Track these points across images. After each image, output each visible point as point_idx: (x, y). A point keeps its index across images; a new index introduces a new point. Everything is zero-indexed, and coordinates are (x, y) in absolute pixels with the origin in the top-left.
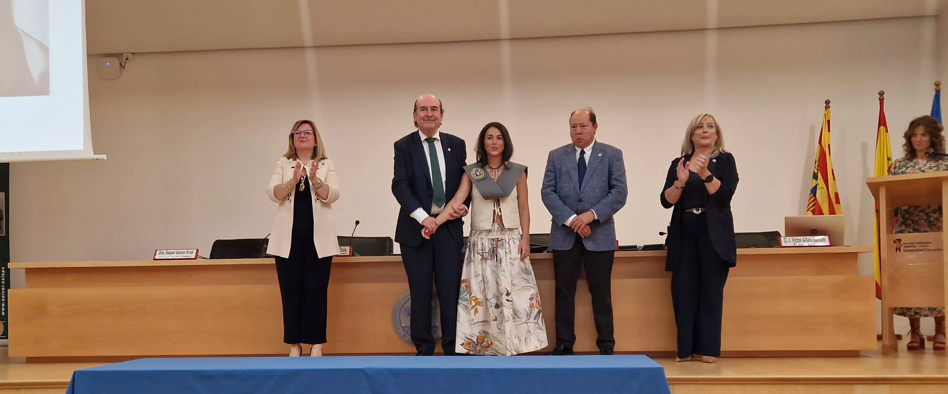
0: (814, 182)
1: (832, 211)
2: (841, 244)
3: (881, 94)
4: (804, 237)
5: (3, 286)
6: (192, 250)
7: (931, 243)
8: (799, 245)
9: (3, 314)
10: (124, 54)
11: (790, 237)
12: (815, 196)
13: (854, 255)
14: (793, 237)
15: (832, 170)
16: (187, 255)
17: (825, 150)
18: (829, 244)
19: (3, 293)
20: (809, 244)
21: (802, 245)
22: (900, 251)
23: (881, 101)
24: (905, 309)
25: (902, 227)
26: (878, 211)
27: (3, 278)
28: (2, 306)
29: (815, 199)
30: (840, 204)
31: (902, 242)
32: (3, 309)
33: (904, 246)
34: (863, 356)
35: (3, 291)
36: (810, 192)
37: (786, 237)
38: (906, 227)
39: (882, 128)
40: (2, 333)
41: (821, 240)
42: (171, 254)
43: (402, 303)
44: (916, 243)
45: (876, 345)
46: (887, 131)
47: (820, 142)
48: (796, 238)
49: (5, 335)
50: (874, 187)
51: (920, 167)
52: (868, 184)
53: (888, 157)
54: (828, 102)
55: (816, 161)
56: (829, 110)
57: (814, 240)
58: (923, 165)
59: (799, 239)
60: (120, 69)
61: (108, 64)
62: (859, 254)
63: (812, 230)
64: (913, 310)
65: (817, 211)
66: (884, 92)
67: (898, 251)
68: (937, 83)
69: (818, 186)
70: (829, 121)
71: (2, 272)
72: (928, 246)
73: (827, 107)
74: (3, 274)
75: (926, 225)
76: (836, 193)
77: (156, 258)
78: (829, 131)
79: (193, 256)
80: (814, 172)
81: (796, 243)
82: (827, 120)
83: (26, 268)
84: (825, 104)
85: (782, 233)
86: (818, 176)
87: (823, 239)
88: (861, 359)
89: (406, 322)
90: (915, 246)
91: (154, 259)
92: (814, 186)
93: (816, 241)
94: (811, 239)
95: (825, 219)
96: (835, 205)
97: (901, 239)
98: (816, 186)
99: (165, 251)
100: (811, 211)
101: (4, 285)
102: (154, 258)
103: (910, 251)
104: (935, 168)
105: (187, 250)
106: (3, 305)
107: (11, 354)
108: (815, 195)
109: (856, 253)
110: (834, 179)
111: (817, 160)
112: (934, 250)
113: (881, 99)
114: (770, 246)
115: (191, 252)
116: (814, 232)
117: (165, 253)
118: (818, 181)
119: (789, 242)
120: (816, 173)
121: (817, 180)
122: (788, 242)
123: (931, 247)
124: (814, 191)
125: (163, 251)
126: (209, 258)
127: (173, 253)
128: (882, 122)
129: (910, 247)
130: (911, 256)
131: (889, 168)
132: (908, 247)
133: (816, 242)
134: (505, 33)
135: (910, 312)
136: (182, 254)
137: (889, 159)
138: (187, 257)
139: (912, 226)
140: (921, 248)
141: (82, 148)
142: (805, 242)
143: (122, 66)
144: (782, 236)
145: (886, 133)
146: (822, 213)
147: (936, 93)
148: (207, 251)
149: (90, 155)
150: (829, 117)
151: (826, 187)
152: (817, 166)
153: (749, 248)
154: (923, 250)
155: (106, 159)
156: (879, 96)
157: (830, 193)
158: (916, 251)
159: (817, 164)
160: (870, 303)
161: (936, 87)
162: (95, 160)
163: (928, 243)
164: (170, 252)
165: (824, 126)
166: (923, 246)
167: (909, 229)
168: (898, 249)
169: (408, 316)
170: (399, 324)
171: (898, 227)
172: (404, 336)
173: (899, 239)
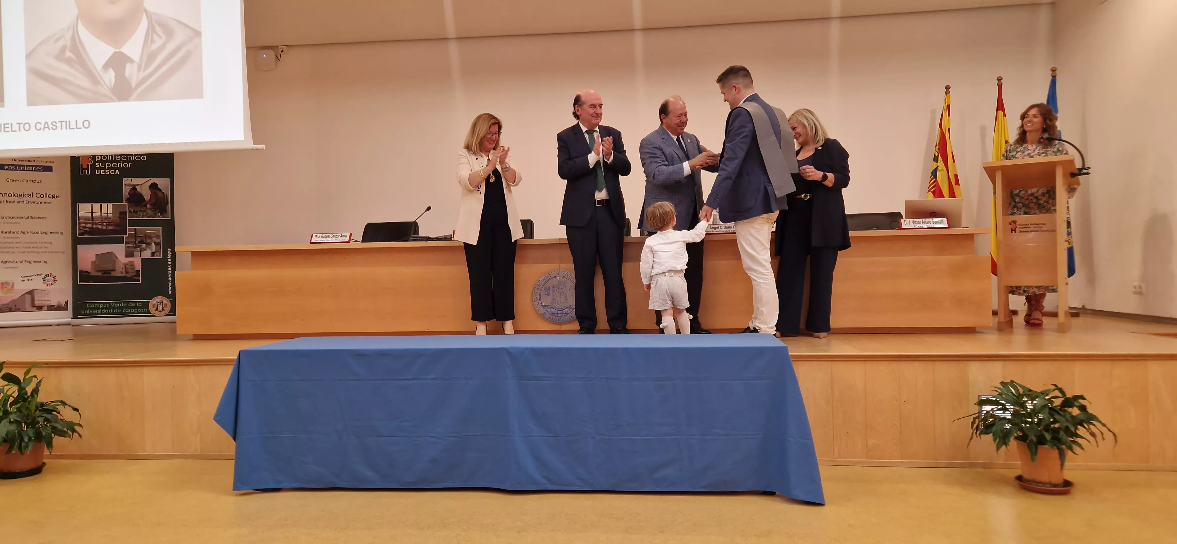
0: (934, 165)
1: (952, 194)
2: (958, 226)
3: (1000, 79)
4: (923, 219)
5: (169, 267)
6: (346, 234)
7: (1045, 224)
8: (918, 227)
9: (170, 292)
10: (280, 47)
11: (910, 220)
12: (936, 178)
13: (970, 237)
14: (913, 220)
15: (952, 153)
16: (341, 238)
17: (945, 134)
18: (947, 226)
19: (169, 273)
20: (928, 226)
21: (921, 227)
22: (1015, 232)
23: (1000, 87)
24: (1015, 287)
25: (1014, 210)
26: (995, 193)
27: (169, 259)
28: (168, 285)
29: (936, 181)
30: (959, 185)
31: (1018, 223)
32: (170, 288)
34: (979, 332)
35: (170, 271)
36: (931, 174)
37: (906, 220)
38: (1017, 210)
39: (1000, 112)
40: (169, 310)
41: (939, 222)
43: (543, 284)
44: (1031, 224)
45: (992, 321)
46: (1005, 115)
47: (940, 126)
48: (915, 220)
49: (173, 312)
50: (991, 171)
51: (1029, 153)
52: (985, 168)
54: (948, 88)
55: (936, 144)
56: (949, 96)
57: (933, 222)
58: (1032, 151)
59: (919, 221)
60: (276, 60)
61: (264, 56)
62: (976, 235)
63: (931, 213)
64: (1022, 288)
65: (938, 193)
66: (1002, 78)
68: (1054, 69)
69: (938, 168)
70: (949, 106)
71: (169, 253)
72: (1042, 227)
73: (947, 92)
74: (169, 256)
75: (1036, 208)
76: (955, 175)
77: (312, 242)
78: (949, 115)
79: (347, 240)
80: (935, 154)
81: (916, 225)
82: (948, 105)
83: (191, 252)
84: (946, 90)
85: (903, 214)
86: (938, 159)
87: (941, 221)
88: (976, 336)
89: (546, 302)
90: (1030, 228)
91: (311, 243)
92: (934, 168)
93: (935, 223)
94: (930, 221)
95: (946, 202)
96: (955, 187)
97: (1016, 221)
98: (936, 169)
99: (321, 235)
100: (931, 193)
101: (170, 265)
102: (311, 241)
103: (1028, 231)
105: (341, 234)
106: (170, 284)
107: (179, 331)
108: (935, 177)
109: (974, 234)
110: (954, 162)
111: (938, 144)
112: (1049, 231)
113: (999, 83)
114: (891, 228)
115: (345, 236)
116: (934, 214)
117: (320, 237)
119: (909, 224)
120: (937, 156)
121: (938, 163)
123: (1045, 228)
124: (934, 173)
125: (319, 235)
126: (361, 241)
127: (328, 237)
128: (1000, 106)
130: (1026, 237)
132: (1023, 228)
134: (638, 23)
135: (1020, 290)
136: (336, 237)
137: (1006, 142)
138: (341, 240)
139: (1023, 209)
140: (1036, 229)
141: (242, 138)
142: (924, 224)
143: (278, 58)
144: (903, 218)
145: (1004, 118)
146: (941, 196)
147: (1052, 79)
148: (359, 235)
149: (250, 145)
150: (949, 101)
151: (946, 169)
152: (937, 149)
153: (871, 229)
154: (1037, 231)
155: (265, 149)
156: (997, 81)
157: (949, 174)
158: (1031, 232)
159: (937, 147)
160: (986, 280)
161: (1053, 73)
162: (255, 149)
163: (1042, 224)
164: (326, 236)
165: (944, 110)
166: (1037, 227)
167: (1020, 211)
168: (1013, 230)
169: (548, 295)
170: (539, 303)
171: (1011, 210)
172: (544, 314)
173: (1013, 222)
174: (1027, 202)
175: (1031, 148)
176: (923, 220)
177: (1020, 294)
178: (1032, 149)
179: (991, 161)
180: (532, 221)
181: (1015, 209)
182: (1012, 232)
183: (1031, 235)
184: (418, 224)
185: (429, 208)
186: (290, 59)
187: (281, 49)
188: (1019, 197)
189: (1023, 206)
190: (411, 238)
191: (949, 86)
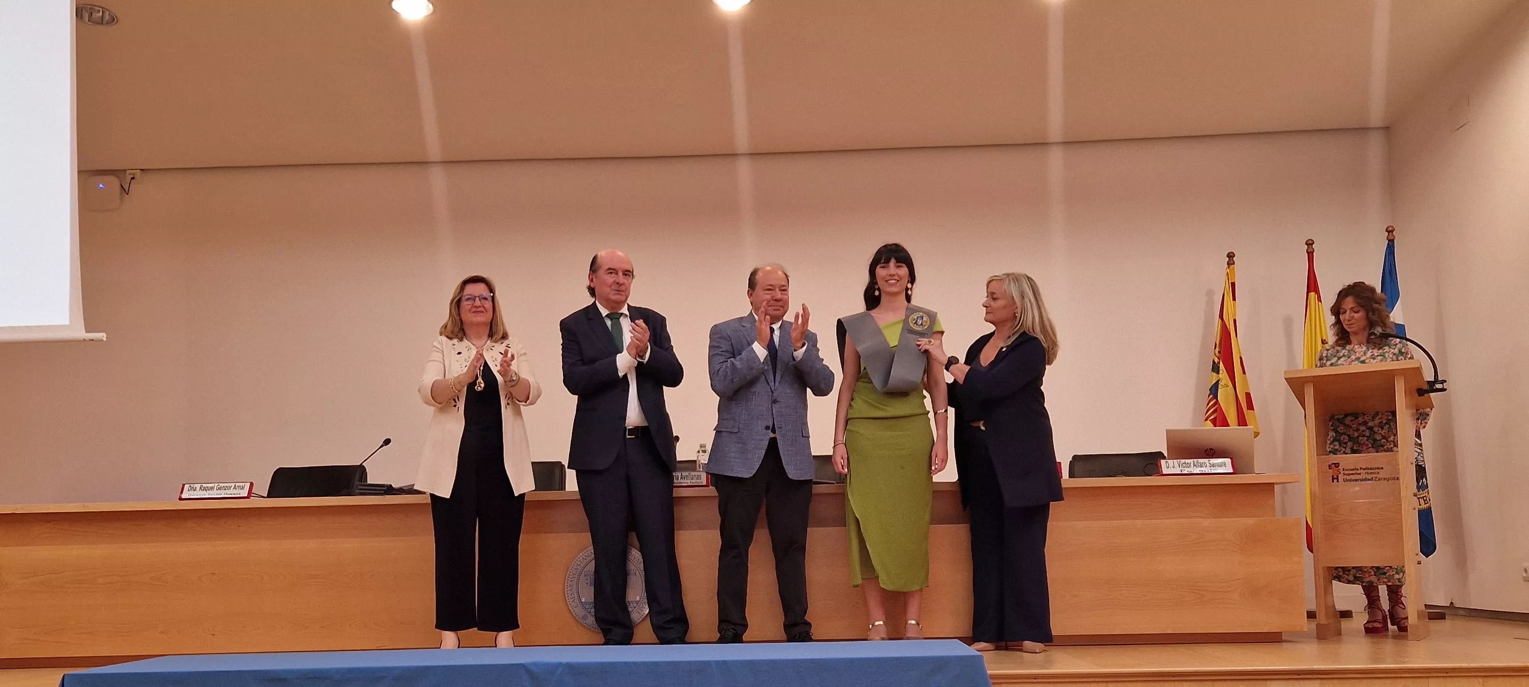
0: (1214, 377)
1: (1242, 421)
2: (1249, 470)
3: (1310, 243)
6: (243, 484)
7: (1382, 468)
8: (1187, 473)
10: (128, 172)
11: (1175, 460)
12: (1217, 400)
13: (1269, 488)
14: (1179, 460)
15: (1241, 358)
16: (235, 491)
17: (1229, 329)
18: (1231, 471)
20: (1202, 470)
21: (1192, 472)
22: (1338, 482)
23: (1310, 255)
25: (1335, 446)
26: (1304, 418)
29: (1217, 403)
30: (1254, 410)
31: (1342, 466)
33: (1344, 473)
34: (1286, 641)
36: (1209, 392)
37: (1168, 461)
38: (1340, 445)
39: (1312, 294)
41: (1220, 463)
42: (209, 490)
43: (582, 565)
44: (1361, 468)
45: (1306, 625)
46: (1319, 300)
47: (1222, 316)
48: (1183, 461)
50: (1297, 385)
51: (1358, 357)
52: (1288, 380)
54: (1231, 256)
55: (1216, 344)
56: (1234, 267)
57: (1210, 464)
58: (1362, 353)
59: (1188, 463)
60: (122, 195)
61: (101, 186)
62: (1276, 486)
63: (1208, 450)
65: (1220, 420)
66: (1313, 240)
67: (1335, 481)
68: (1390, 229)
69: (1220, 382)
70: (1233, 285)
72: (1377, 474)
73: (1231, 262)
76: (1246, 393)
77: (183, 496)
78: (1234, 299)
79: (245, 493)
80: (1214, 361)
81: (1183, 469)
82: (1232, 283)
84: (1228, 258)
85: (1164, 453)
86: (1219, 367)
87: (1222, 462)
88: (1285, 645)
89: (588, 595)
91: (181, 499)
92: (1214, 382)
93: (1213, 465)
94: (1205, 463)
95: (1232, 433)
96: (1247, 412)
97: (1339, 464)
98: (1217, 383)
99: (198, 486)
100: (1210, 420)
102: (180, 497)
103: (1356, 480)
104: (1380, 358)
105: (234, 484)
108: (1216, 397)
109: (1274, 484)
110: (1244, 373)
111: (1218, 344)
112: (1388, 479)
113: (1309, 251)
114: (1146, 474)
115: (241, 487)
116: (1212, 452)
117: (198, 488)
118: (1220, 374)
119: (1174, 467)
120: (1217, 363)
121: (1218, 373)
122: (1172, 467)
123: (1382, 474)
124: (1214, 389)
125: (195, 485)
126: (268, 495)
127: (212, 488)
128: (1312, 285)
129: (1352, 474)
130: (1356, 488)
132: (1349, 475)
133: (1212, 468)
136: (225, 490)
140: (1369, 477)
141: (67, 322)
142: (1197, 467)
143: (124, 191)
144: (1163, 459)
145: (1318, 304)
146: (1226, 424)
147: (1388, 244)
148: (264, 485)
149: (81, 333)
150: (1233, 276)
151: (1232, 384)
152: (1217, 352)
153: (1114, 476)
154: (1372, 479)
155: (105, 339)
156: (1307, 246)
157: (1237, 391)
158: (1362, 480)
159: (1217, 350)
160: (1295, 559)
161: (1389, 235)
162: (87, 341)
163: (1379, 468)
164: (207, 487)
165: (1226, 291)
166: (1371, 473)
167: (1345, 448)
170: (576, 598)
171: (1330, 445)
172: (585, 617)
173: (1335, 464)
175: (1359, 350)
176: (1194, 461)
178: (1362, 351)
179: (1297, 368)
180: (563, 464)
182: (1333, 482)
183: (1359, 486)
184: (366, 468)
185: (387, 442)
186: (143, 189)
187: (130, 174)
188: (1345, 425)
190: (357, 491)
191: (1234, 253)
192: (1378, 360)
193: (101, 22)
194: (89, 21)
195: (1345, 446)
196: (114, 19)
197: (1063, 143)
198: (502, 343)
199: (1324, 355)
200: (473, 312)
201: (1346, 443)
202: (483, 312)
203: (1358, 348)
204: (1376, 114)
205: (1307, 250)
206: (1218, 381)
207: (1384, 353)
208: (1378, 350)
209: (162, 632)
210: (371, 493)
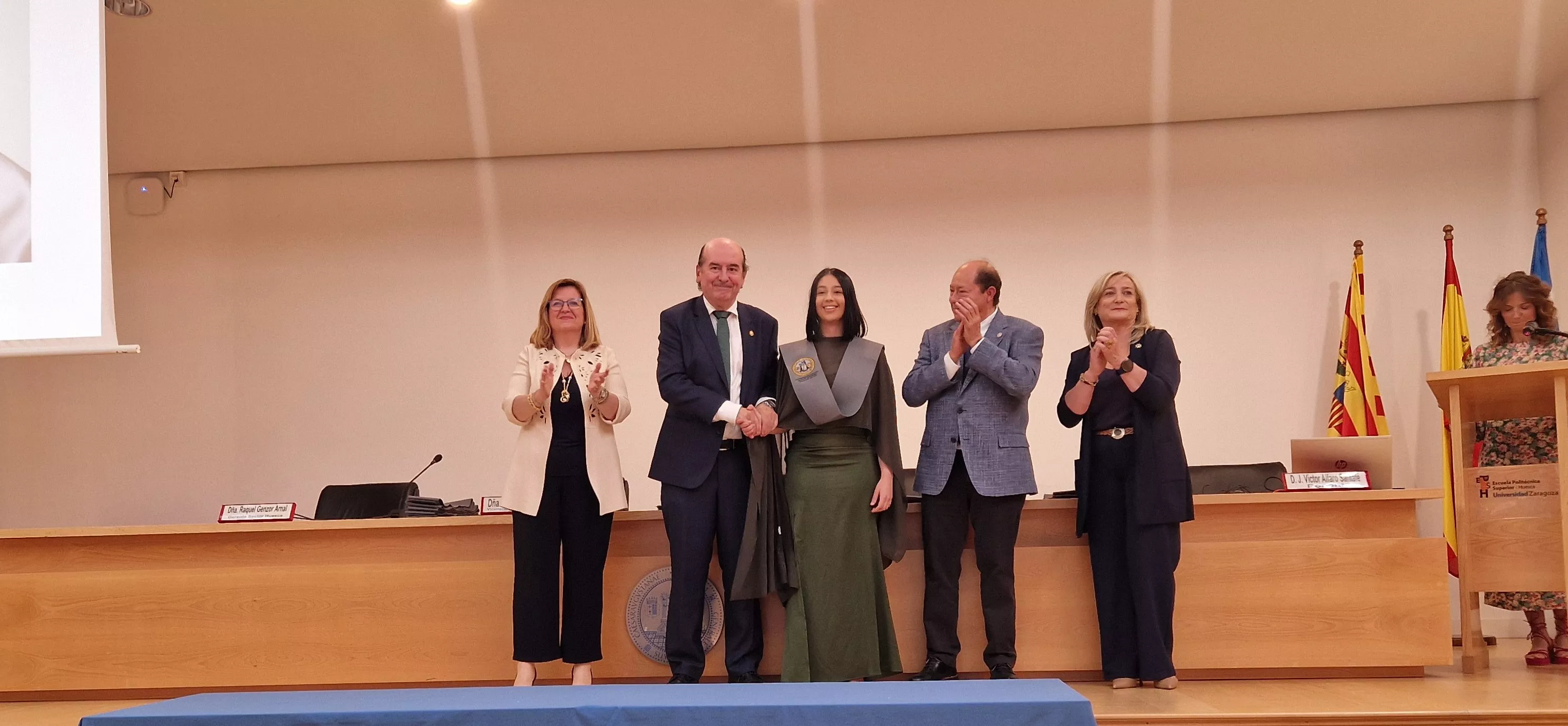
0: (1340, 380)
1: (1372, 430)
2: (1387, 485)
3: (1448, 230)
6: (285, 505)
7: (1539, 482)
8: (1317, 488)
10: (171, 173)
11: (1300, 475)
12: (1342, 404)
13: (1409, 505)
14: (1306, 474)
15: (1370, 358)
16: (276, 513)
17: (1356, 325)
18: (1367, 486)
20: (1333, 486)
21: (1321, 488)
22: (1487, 496)
23: (1449, 243)
26: (1447, 427)
29: (1342, 407)
30: (1383, 415)
31: (1491, 480)
33: (1494, 487)
34: (1429, 676)
36: (1333, 396)
37: (1293, 475)
38: (1498, 457)
39: (1451, 287)
41: (1353, 478)
42: (250, 512)
43: (644, 591)
44: (1513, 482)
45: (1451, 656)
46: (1459, 292)
47: (1348, 312)
48: (1310, 475)
50: (1440, 389)
52: (1433, 384)
53: (1462, 337)
54: (1358, 245)
55: (1341, 343)
56: (1362, 259)
57: (1341, 478)
59: (1316, 477)
60: (165, 198)
62: (1417, 502)
63: (1337, 462)
65: (1346, 428)
66: (1452, 227)
67: (1484, 495)
68: (1541, 212)
69: (1346, 385)
70: (1361, 276)
72: (1534, 488)
73: (1358, 252)
75: (1532, 453)
76: (1376, 396)
77: (223, 519)
78: (1362, 293)
79: (287, 515)
80: (1339, 361)
81: (1311, 483)
82: (1359, 275)
84: (1355, 248)
85: (1288, 466)
86: (1345, 368)
87: (1355, 476)
88: (1428, 682)
90: (1512, 488)
91: (220, 521)
92: (1339, 385)
93: (1345, 480)
94: (1336, 477)
95: (1361, 443)
96: (1377, 419)
97: (1488, 476)
98: (1342, 387)
99: (239, 507)
100: (1335, 427)
102: (220, 519)
103: (1508, 495)
105: (276, 505)
108: (1341, 401)
109: (1414, 500)
110: (1373, 374)
111: (1343, 342)
112: (1546, 494)
113: (1447, 238)
114: (1268, 490)
115: (284, 509)
116: (1342, 465)
117: (238, 510)
118: (1346, 376)
119: (1300, 482)
120: (1342, 363)
121: (1344, 374)
122: (1298, 482)
123: (1538, 488)
124: (1339, 394)
125: (236, 507)
126: (313, 518)
127: (253, 510)
128: (1451, 276)
129: (1504, 488)
130: (1509, 504)
131: (1464, 354)
132: (1500, 489)
133: (1344, 482)
134: (813, 132)
136: (267, 511)
137: (1464, 339)
138: (276, 516)
139: (1508, 454)
140: (1524, 491)
141: (98, 333)
142: (1326, 481)
143: (168, 194)
144: (1286, 472)
145: (1458, 296)
146: (1353, 433)
147: (1539, 229)
148: (309, 506)
149: (112, 345)
150: (1362, 270)
151: (1359, 385)
152: (1343, 352)
153: (1232, 492)
154: (1526, 494)
155: (138, 351)
156: (1444, 233)
157: (1366, 395)
158: (1515, 495)
159: (1343, 348)
160: (1439, 584)
161: (1539, 218)
162: (120, 353)
163: (1534, 482)
164: (248, 509)
165: (1353, 284)
166: (1526, 487)
168: (1484, 493)
169: (653, 614)
170: (638, 627)
171: (1486, 456)
172: (647, 648)
173: (1484, 477)
174: (1517, 442)
176: (1323, 475)
177: (1514, 608)
179: (1438, 370)
181: (1493, 454)
182: (1481, 497)
183: (1512, 502)
184: (418, 488)
185: (438, 458)
186: (187, 193)
187: (173, 176)
189: (1508, 450)
190: (406, 512)
191: (1361, 242)
192: (1543, 360)
193: (133, 12)
194: (121, 12)
195: (1502, 456)
196: (148, 10)
197: (1168, 123)
198: (593, 352)
199: (1481, 354)
200: (561, 318)
201: (1505, 453)
202: (572, 318)
203: (1521, 346)
204: (1525, 84)
205: (1445, 237)
206: (1344, 383)
207: (1550, 351)
208: (1544, 348)
209: (202, 664)
210: (420, 514)
